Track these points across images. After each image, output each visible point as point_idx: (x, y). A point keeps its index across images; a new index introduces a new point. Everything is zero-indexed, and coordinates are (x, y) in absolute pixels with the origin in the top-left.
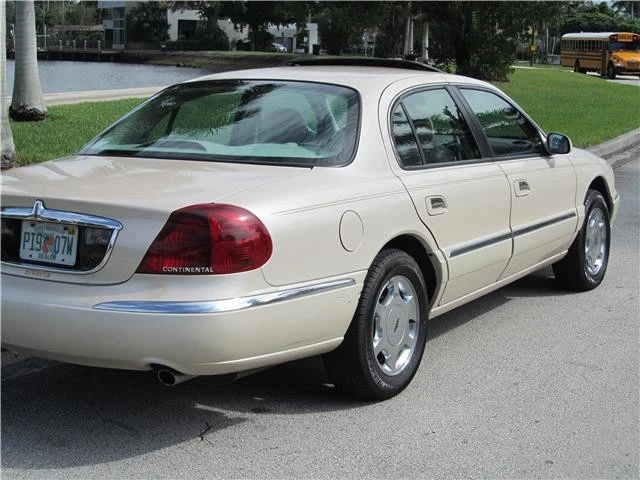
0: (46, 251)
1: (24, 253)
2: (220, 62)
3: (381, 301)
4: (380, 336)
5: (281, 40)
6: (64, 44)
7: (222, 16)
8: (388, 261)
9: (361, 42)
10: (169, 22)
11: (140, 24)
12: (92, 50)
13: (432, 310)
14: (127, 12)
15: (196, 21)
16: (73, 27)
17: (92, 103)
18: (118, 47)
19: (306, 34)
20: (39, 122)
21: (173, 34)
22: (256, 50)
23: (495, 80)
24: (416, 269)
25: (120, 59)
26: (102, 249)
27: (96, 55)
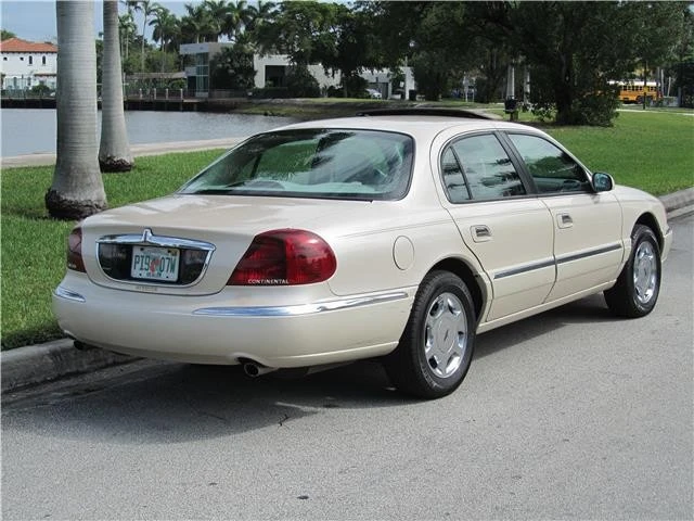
0: (153, 270)
1: (135, 273)
2: (310, 110)
3: (432, 314)
4: (431, 343)
5: (375, 85)
6: (144, 92)
7: (313, 61)
8: (437, 280)
9: (460, 86)
10: (256, 68)
11: (225, 70)
12: (173, 99)
13: (481, 325)
14: (211, 58)
15: (283, 67)
16: (154, 75)
17: (178, 155)
18: (202, 95)
19: (402, 78)
20: (127, 173)
21: (260, 81)
22: (349, 96)
23: (598, 125)
24: (463, 288)
25: (204, 108)
26: (199, 267)
27: (178, 104)
